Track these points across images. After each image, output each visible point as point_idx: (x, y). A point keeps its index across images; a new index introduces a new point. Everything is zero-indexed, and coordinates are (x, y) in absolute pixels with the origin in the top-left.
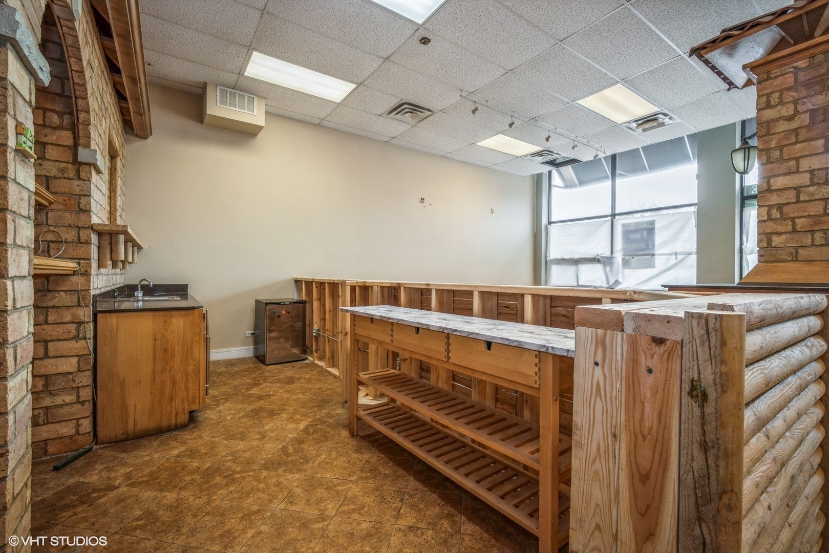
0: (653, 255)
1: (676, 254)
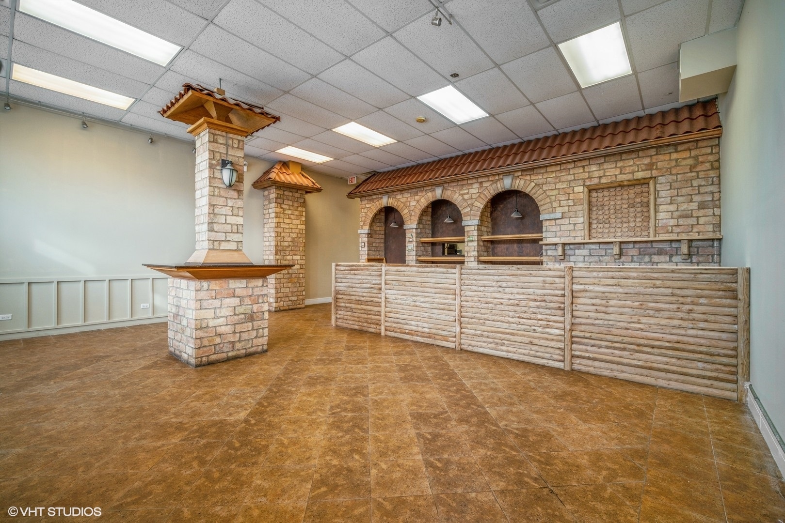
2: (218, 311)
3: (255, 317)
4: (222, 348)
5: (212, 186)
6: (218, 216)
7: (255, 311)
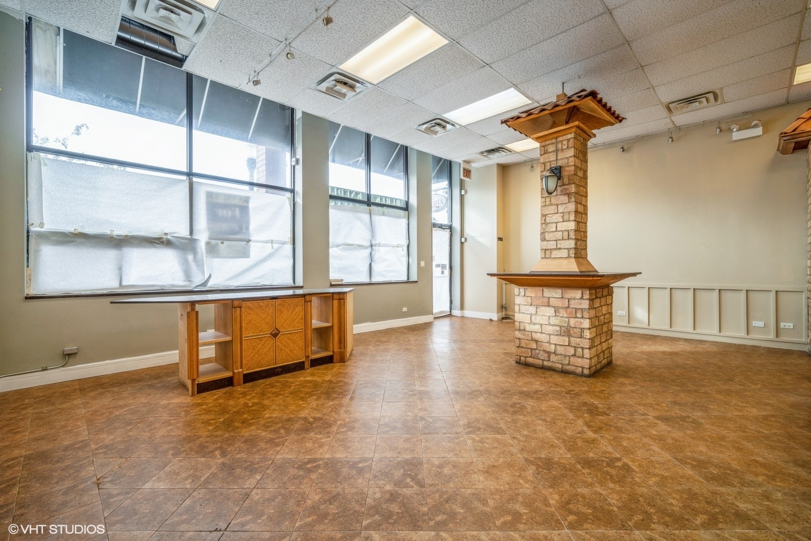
0: (249, 241)
1: (272, 242)
2: (533, 317)
3: (572, 332)
4: (538, 354)
5: (543, 197)
6: (549, 225)
7: (572, 326)
